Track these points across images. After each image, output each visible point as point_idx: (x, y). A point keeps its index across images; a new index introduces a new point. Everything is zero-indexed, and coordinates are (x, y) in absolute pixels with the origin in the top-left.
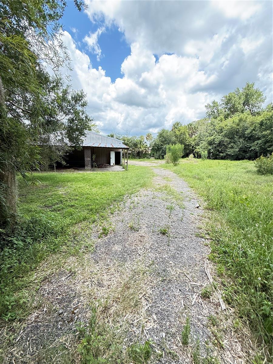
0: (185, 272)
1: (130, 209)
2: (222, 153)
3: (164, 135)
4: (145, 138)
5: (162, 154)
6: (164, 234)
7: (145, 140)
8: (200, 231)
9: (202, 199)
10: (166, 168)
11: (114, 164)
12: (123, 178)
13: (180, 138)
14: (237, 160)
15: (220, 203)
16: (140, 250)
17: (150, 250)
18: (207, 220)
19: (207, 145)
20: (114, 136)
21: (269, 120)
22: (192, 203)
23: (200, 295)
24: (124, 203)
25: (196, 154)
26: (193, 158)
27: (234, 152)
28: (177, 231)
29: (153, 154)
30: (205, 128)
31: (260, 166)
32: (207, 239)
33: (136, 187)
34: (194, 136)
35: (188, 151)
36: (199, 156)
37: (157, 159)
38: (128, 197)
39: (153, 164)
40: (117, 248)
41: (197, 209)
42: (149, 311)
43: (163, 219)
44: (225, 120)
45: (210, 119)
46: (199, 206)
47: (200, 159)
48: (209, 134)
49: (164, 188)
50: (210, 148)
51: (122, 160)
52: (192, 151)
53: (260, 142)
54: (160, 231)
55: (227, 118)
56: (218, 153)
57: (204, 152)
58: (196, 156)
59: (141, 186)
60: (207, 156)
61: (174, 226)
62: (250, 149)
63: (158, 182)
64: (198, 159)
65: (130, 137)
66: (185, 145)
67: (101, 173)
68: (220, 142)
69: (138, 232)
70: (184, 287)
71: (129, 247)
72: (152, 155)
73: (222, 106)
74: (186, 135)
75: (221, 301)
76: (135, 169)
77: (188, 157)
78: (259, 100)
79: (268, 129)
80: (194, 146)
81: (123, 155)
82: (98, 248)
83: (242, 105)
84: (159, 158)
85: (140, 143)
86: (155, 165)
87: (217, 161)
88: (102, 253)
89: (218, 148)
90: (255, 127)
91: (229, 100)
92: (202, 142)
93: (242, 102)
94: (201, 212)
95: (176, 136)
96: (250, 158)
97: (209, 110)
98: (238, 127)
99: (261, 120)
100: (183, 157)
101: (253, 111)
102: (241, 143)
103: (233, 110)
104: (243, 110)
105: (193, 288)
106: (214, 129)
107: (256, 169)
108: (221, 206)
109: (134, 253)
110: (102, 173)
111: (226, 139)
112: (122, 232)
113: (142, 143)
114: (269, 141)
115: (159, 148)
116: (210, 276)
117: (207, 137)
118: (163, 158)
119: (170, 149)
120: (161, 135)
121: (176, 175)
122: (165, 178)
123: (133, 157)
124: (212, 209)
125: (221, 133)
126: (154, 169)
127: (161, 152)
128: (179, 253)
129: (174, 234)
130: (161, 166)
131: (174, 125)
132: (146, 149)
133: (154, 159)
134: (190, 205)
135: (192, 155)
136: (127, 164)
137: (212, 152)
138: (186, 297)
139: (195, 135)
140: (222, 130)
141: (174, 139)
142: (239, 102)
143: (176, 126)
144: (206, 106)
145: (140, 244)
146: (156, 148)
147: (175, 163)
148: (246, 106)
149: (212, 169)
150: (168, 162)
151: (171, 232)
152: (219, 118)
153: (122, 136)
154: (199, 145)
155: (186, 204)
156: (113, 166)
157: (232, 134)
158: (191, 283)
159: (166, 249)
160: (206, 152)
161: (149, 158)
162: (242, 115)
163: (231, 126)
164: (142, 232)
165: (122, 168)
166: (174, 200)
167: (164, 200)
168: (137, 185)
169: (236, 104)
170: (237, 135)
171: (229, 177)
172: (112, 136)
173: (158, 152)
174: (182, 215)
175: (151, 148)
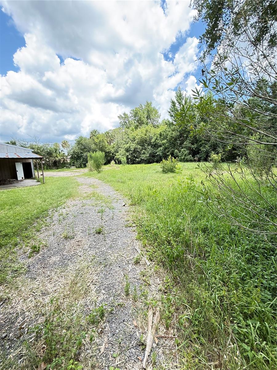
0: (121, 254)
1: (59, 221)
2: (138, 158)
3: (83, 142)
4: (61, 146)
5: (84, 162)
6: (99, 233)
7: (62, 148)
8: (128, 223)
9: (127, 198)
10: (90, 176)
11: (22, 178)
12: (41, 193)
13: (100, 146)
14: (149, 164)
15: (140, 199)
16: (79, 253)
17: (89, 249)
18: (132, 213)
19: (124, 152)
20: (17, 143)
21: (164, 132)
22: (119, 203)
23: (134, 264)
24: (51, 217)
25: (117, 160)
26: (115, 164)
27: (146, 157)
28: (110, 228)
29: (74, 163)
30: (121, 136)
31: (164, 167)
32: (134, 227)
33: (60, 199)
34: (112, 144)
35: (109, 158)
36: (120, 162)
37: (79, 167)
38: (54, 211)
39: (75, 174)
40: (54, 259)
41: (124, 207)
42: (98, 290)
43: (97, 221)
44: (136, 130)
45: (124, 128)
46: (125, 204)
47: (121, 165)
48: (125, 141)
49: (92, 195)
50: (127, 154)
51: (34, 172)
52: (112, 158)
53: (161, 148)
54: (95, 232)
55: (137, 128)
56: (134, 158)
57: (123, 158)
58: (117, 162)
59: (67, 197)
60: (126, 162)
61: (107, 225)
62: (157, 154)
63: (85, 190)
64: (119, 165)
65: (41, 145)
66: (106, 153)
67: (5, 191)
68: (135, 149)
69: (74, 239)
70: (122, 264)
71: (67, 254)
72: (72, 164)
73: (132, 118)
74: (105, 143)
75: (147, 261)
76: (55, 181)
77: (110, 164)
78: (156, 116)
79: (165, 139)
80: (113, 153)
81: (35, 166)
82: (32, 267)
83: (146, 118)
84: (80, 167)
85: (56, 152)
86: (77, 174)
87: (135, 165)
88: (38, 269)
89: (134, 154)
90: (157, 137)
91: (136, 113)
92: (120, 149)
93: (146, 116)
94: (127, 208)
95: (95, 144)
96: (157, 162)
97: (122, 120)
98: (146, 137)
99: (160, 132)
100: (105, 164)
101: (154, 124)
102: (150, 149)
103: (140, 123)
104: (147, 123)
105: (128, 262)
106: (129, 137)
107: (161, 169)
108: (141, 200)
109: (74, 257)
110: (7, 191)
111: (139, 147)
112: (56, 244)
113: (58, 152)
114: (167, 147)
115: (79, 157)
116: (138, 250)
117: (124, 144)
118: (85, 166)
119: (91, 157)
120: (79, 143)
121: (101, 181)
122: (90, 186)
123: (48, 168)
124: (135, 205)
125: (134, 141)
126: (77, 179)
127: (82, 160)
128: (115, 243)
129: (108, 230)
130: (85, 175)
131: (92, 133)
132: (64, 157)
133: (76, 169)
134: (118, 205)
135: (113, 162)
136: (43, 176)
137: (130, 158)
138: (124, 269)
139: (113, 142)
140: (134, 139)
141: (93, 146)
142: (144, 116)
143: (94, 133)
144: (118, 117)
145: (78, 248)
146: (76, 156)
147: (98, 170)
148: (149, 120)
149: (132, 172)
150: (91, 170)
151: (106, 230)
152: (131, 128)
153: (29, 144)
154: (118, 152)
155: (114, 205)
156: (21, 181)
157: (143, 142)
158: (127, 259)
159: (104, 244)
160: (125, 159)
161: (69, 168)
162: (147, 127)
163: (141, 136)
164: (78, 238)
165: (37, 182)
166: (103, 204)
167: (94, 206)
168: (61, 197)
169: (142, 118)
170: (146, 143)
171: (145, 178)
172: (14, 144)
173: (78, 160)
174: (112, 214)
175: (70, 157)
